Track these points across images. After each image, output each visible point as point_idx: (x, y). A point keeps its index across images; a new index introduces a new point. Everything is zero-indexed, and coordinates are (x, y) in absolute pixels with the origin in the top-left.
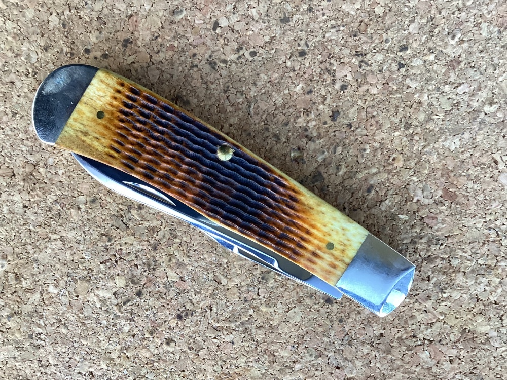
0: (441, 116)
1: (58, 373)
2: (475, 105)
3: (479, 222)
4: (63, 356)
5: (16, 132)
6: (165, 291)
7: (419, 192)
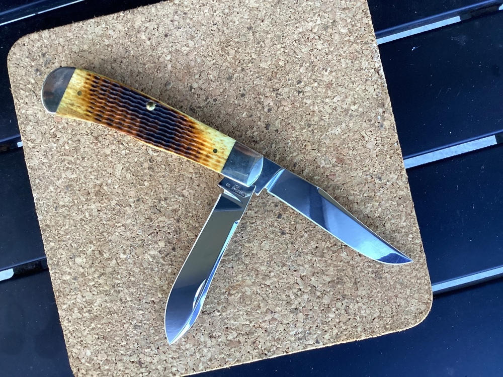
0: (327, 116)
1: (133, 305)
2: (345, 106)
3: (360, 172)
4: (135, 294)
5: (86, 168)
6: (188, 245)
7: (323, 162)
